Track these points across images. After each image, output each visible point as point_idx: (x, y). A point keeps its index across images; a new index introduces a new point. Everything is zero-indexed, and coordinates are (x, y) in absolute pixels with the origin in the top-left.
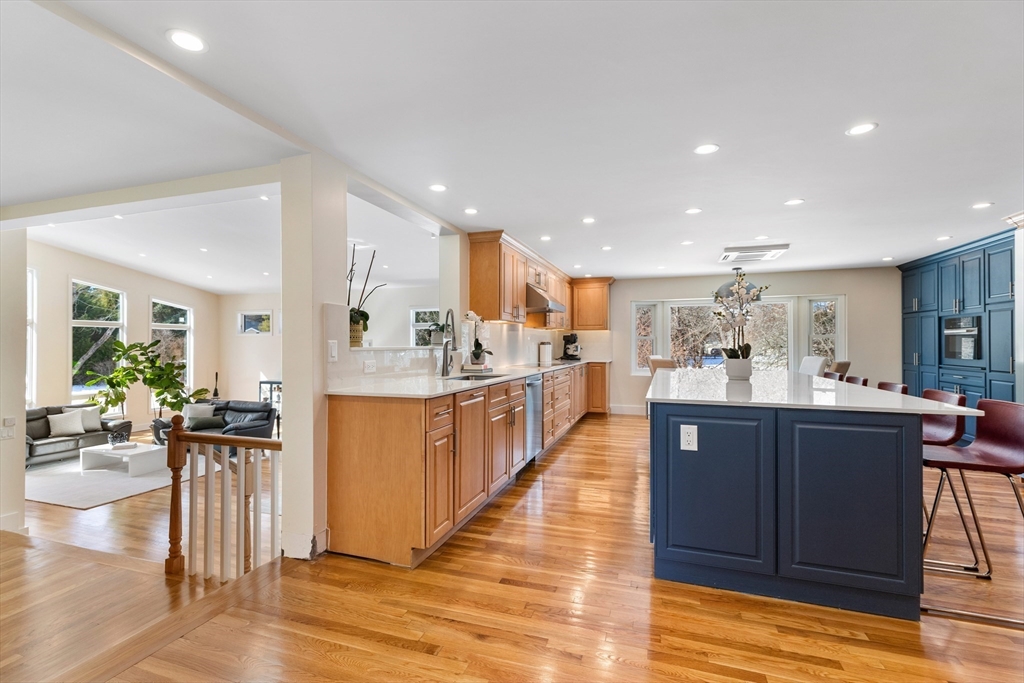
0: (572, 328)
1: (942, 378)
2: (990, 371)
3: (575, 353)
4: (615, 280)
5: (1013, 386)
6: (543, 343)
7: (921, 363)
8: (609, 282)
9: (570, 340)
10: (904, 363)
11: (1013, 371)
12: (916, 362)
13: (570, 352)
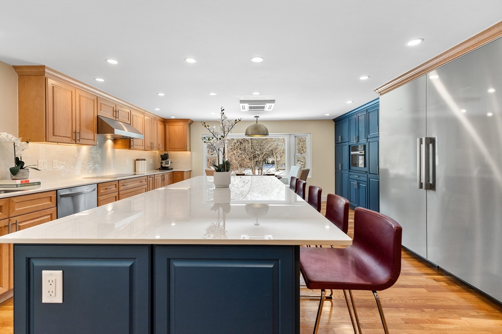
0: (165, 150)
1: (350, 177)
2: (369, 173)
3: (167, 166)
4: (192, 122)
5: (378, 182)
6: (137, 160)
7: (342, 169)
8: (189, 122)
9: (164, 157)
10: (336, 169)
11: (379, 174)
12: (340, 169)
13: (164, 165)
